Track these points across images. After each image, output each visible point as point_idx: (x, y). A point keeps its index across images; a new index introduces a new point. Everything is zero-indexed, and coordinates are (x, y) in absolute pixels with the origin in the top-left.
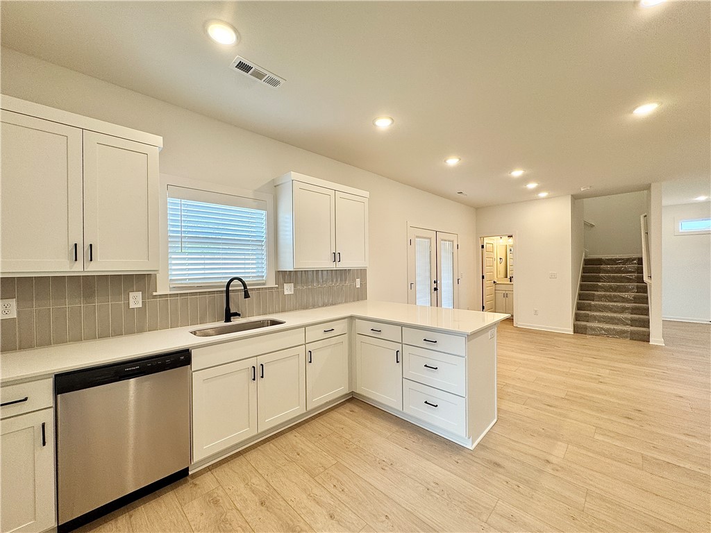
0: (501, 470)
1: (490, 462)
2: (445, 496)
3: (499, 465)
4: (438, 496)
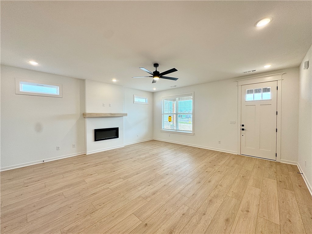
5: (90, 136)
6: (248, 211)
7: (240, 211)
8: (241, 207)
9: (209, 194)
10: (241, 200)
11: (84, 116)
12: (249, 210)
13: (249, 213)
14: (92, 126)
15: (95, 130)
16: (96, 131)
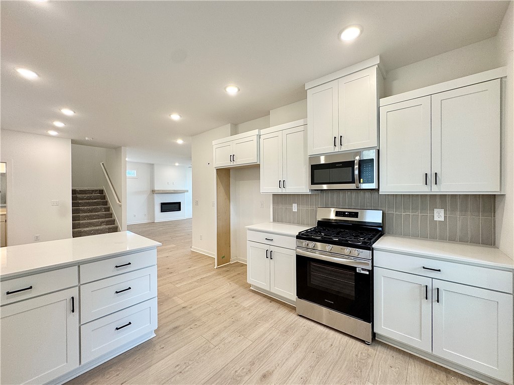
0: (180, 328)
1: (171, 331)
2: (190, 363)
3: (176, 327)
4: (189, 367)
5: (158, 208)
11: (153, 192)
14: (159, 200)
15: (161, 203)
16: (163, 204)
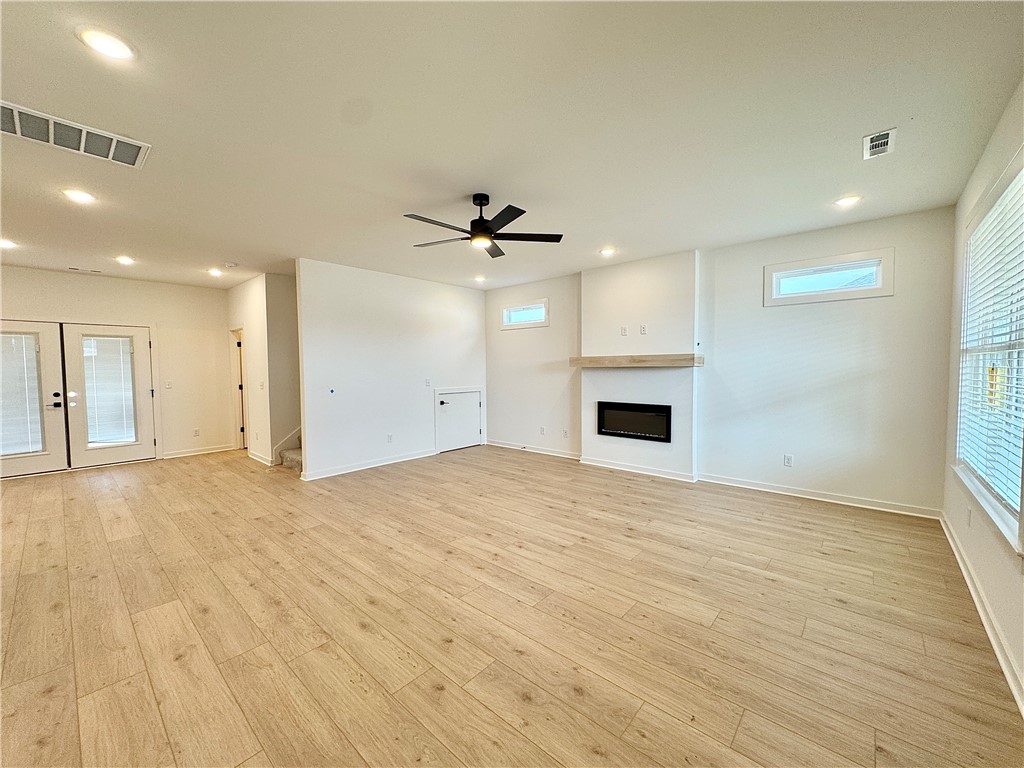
5: (590, 418)
6: (178, 658)
7: (197, 640)
8: (202, 650)
9: (304, 607)
10: (220, 666)
12: (176, 663)
13: (172, 656)
14: (592, 391)
15: (600, 404)
16: (603, 407)
